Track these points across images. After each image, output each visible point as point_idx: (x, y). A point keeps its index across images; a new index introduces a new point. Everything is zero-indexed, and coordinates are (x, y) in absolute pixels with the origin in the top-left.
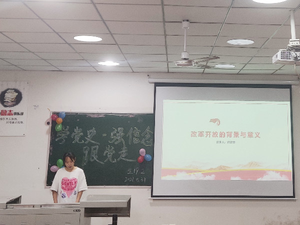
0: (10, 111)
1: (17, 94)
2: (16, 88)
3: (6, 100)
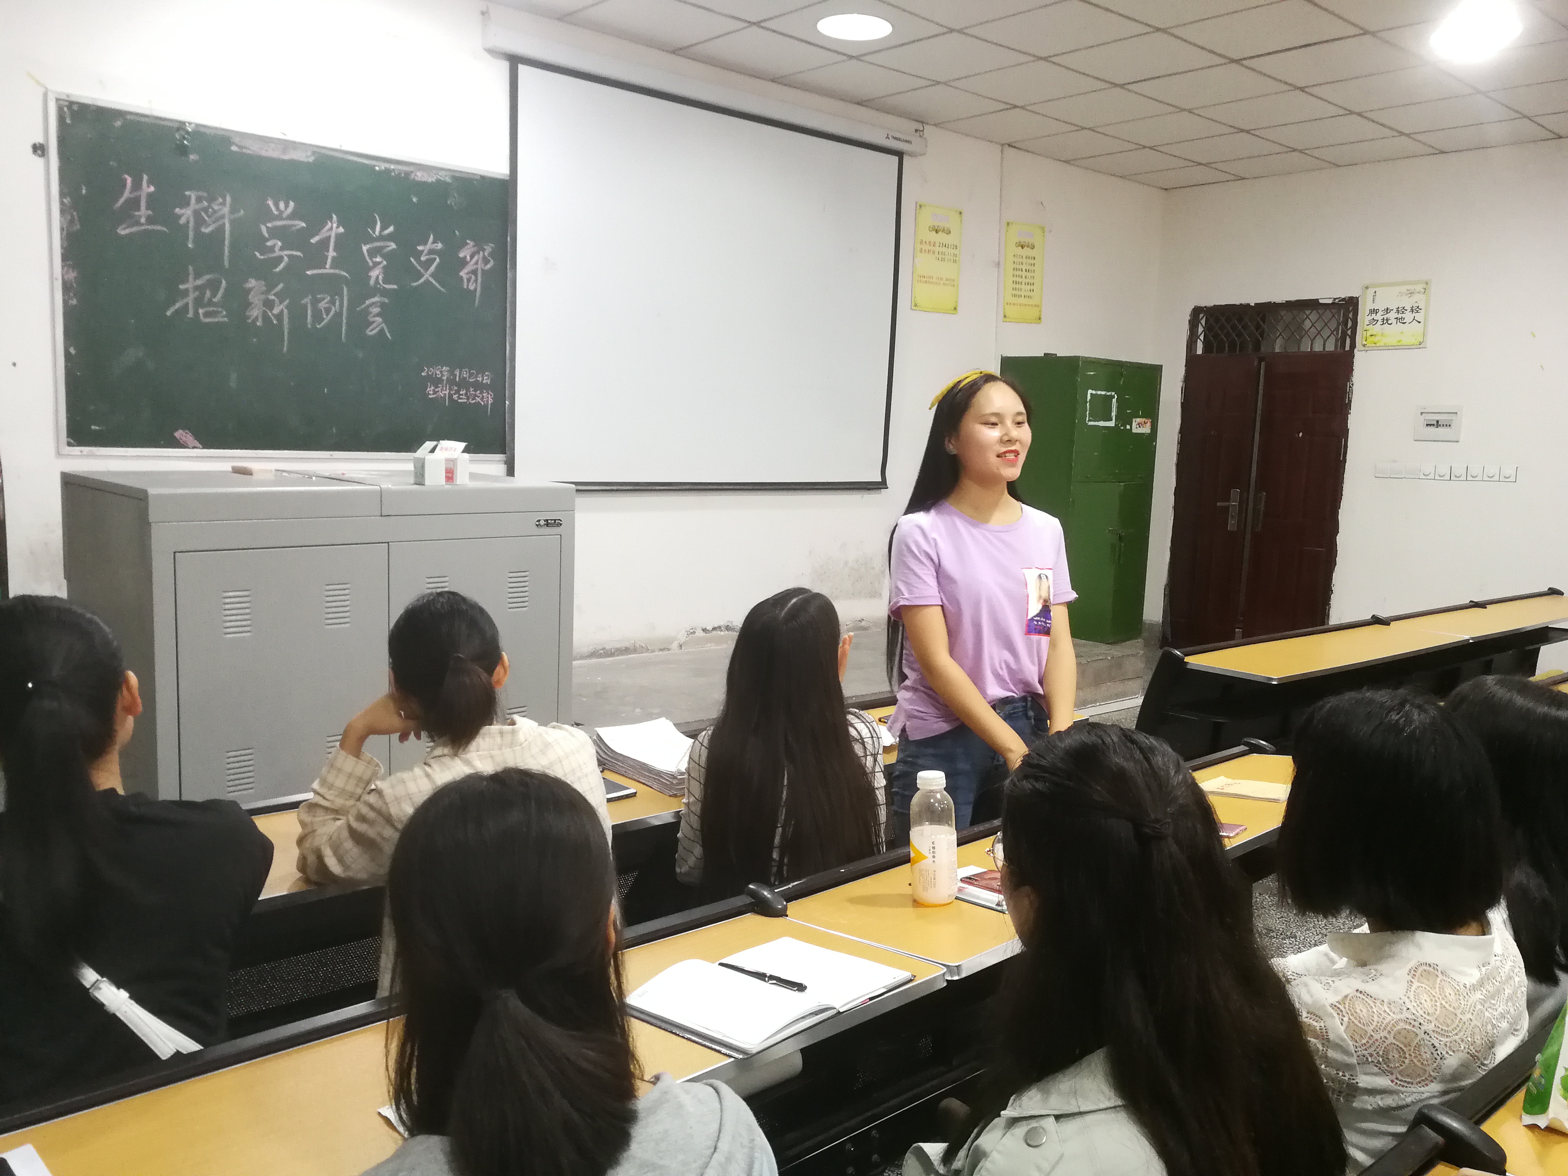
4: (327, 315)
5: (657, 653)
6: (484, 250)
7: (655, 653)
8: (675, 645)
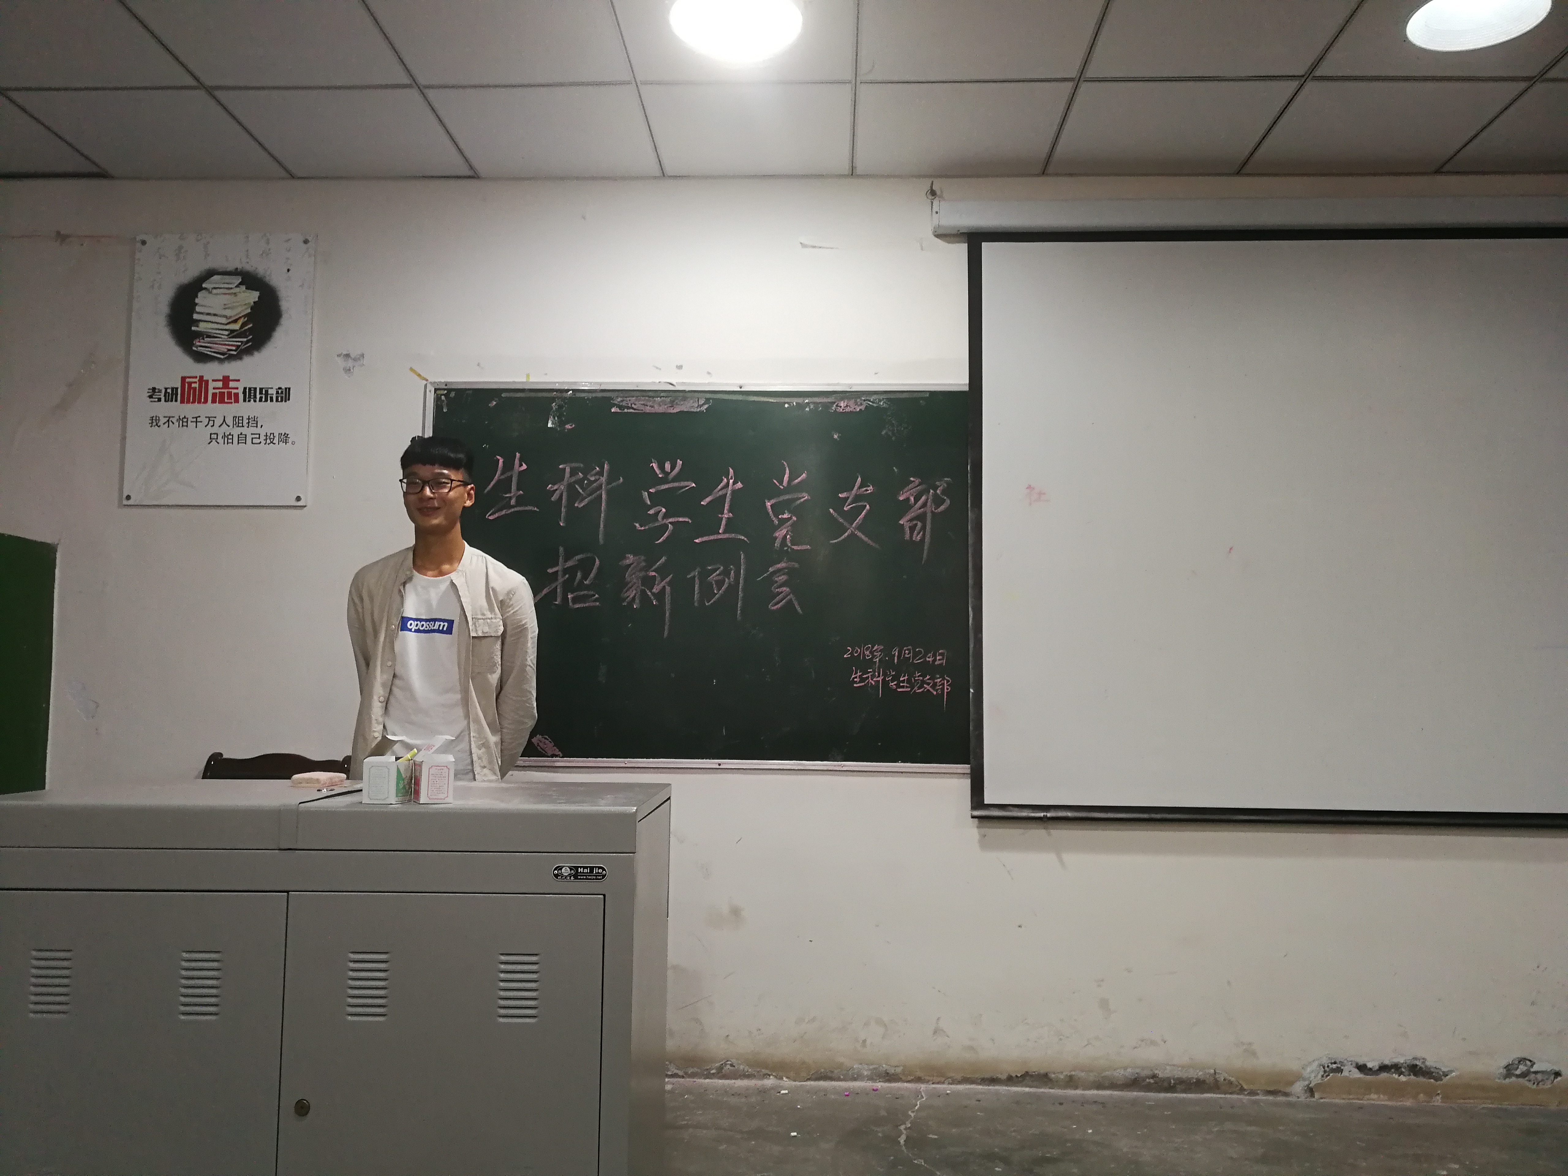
0: (226, 380)
1: (253, 296)
2: (248, 268)
3: (202, 327)
4: (719, 590)
5: (1260, 1097)
6: (935, 489)
7: (1257, 1097)
8: (1298, 1088)
